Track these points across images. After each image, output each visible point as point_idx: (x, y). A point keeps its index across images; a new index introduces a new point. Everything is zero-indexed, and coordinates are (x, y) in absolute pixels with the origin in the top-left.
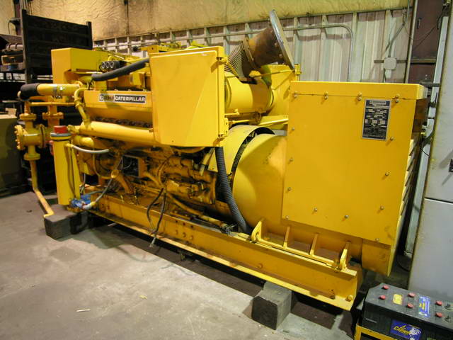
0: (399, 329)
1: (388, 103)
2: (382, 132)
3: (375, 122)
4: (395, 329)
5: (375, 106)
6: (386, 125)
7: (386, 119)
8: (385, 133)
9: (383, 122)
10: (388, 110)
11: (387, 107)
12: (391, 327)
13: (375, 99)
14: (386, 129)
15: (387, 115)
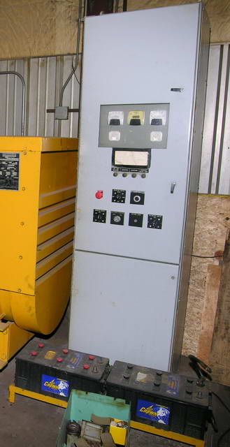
0: (49, 385)
1: (18, 156)
2: (15, 183)
3: (8, 173)
4: (45, 384)
5: (8, 159)
6: (18, 176)
7: (17, 171)
8: (18, 184)
9: (14, 174)
10: (18, 162)
11: (17, 160)
12: (40, 383)
13: (8, 152)
14: (18, 180)
15: (17, 166)
